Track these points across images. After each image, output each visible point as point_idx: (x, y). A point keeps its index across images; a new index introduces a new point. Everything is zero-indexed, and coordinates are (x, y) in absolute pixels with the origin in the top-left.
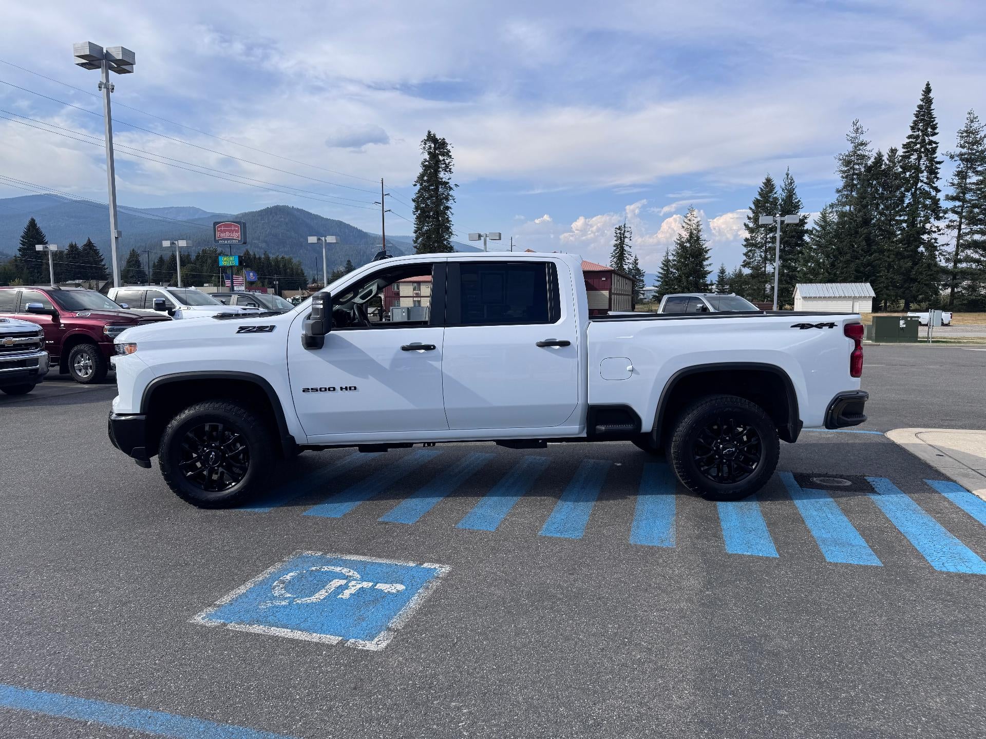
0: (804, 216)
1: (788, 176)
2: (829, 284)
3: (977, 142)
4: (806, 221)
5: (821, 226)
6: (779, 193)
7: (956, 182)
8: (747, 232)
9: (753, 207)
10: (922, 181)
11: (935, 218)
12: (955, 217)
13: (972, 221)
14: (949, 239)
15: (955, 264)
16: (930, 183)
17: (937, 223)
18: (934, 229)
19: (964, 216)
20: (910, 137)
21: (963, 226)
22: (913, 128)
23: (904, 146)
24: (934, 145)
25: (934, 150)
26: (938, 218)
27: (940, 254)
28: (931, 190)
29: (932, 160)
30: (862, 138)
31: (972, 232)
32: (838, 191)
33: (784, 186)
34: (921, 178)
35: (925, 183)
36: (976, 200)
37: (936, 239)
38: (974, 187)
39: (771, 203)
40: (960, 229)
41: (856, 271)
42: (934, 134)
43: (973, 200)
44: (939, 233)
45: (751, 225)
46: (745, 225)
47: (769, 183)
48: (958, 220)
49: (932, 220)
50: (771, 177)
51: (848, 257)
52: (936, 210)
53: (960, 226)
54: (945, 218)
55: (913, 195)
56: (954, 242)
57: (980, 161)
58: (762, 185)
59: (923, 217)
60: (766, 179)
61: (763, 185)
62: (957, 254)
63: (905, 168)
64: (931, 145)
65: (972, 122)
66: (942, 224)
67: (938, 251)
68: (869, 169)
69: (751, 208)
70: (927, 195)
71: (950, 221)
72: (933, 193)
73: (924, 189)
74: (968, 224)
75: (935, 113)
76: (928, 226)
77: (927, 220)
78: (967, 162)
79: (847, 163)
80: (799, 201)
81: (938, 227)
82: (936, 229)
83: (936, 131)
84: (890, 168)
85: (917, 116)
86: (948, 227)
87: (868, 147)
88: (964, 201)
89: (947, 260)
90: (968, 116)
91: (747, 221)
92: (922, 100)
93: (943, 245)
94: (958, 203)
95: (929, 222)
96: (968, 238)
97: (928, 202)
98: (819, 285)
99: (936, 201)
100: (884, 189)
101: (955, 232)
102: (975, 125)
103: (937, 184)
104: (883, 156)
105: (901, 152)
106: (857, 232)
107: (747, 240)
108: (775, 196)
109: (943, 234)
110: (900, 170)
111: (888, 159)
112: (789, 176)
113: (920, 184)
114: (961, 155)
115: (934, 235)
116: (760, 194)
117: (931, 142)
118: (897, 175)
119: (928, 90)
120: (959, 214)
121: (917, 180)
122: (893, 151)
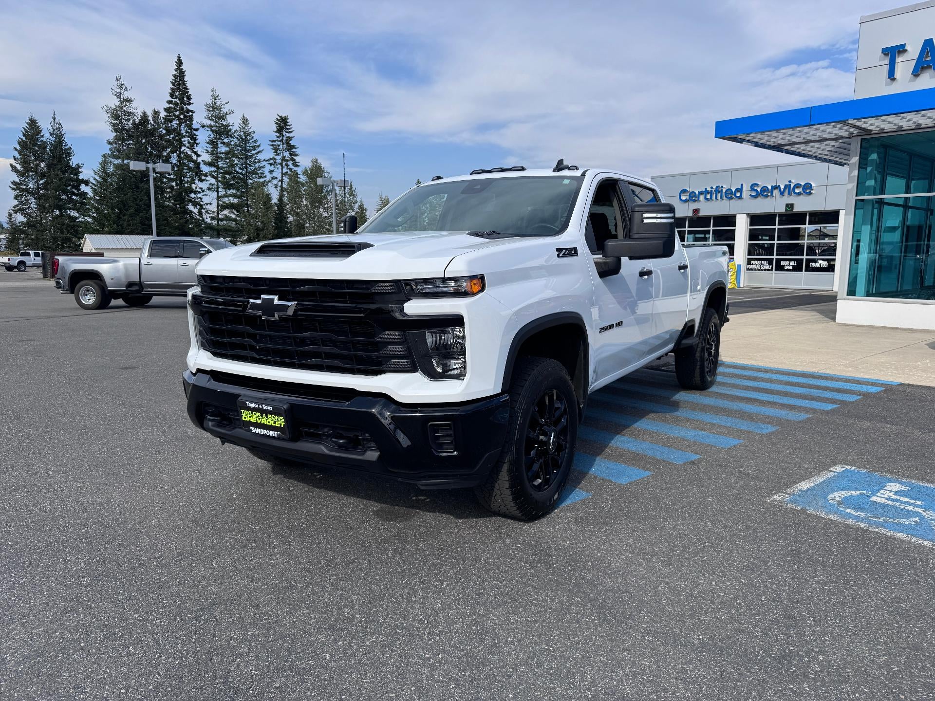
0: (77, 165)
1: (54, 120)
2: (118, 236)
3: (222, 118)
4: (80, 170)
5: (101, 177)
6: (47, 136)
7: (210, 150)
8: (15, 175)
9: (18, 147)
10: (185, 145)
11: (198, 180)
12: (213, 181)
13: (227, 186)
14: (211, 200)
15: (218, 222)
16: (191, 147)
17: (200, 185)
18: (198, 190)
19: (220, 181)
20: (169, 102)
21: (220, 190)
22: (172, 95)
23: (166, 110)
24: (191, 113)
25: (191, 119)
26: (201, 180)
27: (206, 212)
28: (193, 154)
29: (190, 126)
30: (127, 95)
31: (226, 195)
32: (110, 143)
33: (51, 129)
34: (184, 143)
35: (188, 148)
36: (227, 167)
37: (201, 198)
38: (223, 156)
39: (39, 147)
40: (218, 192)
41: (141, 223)
42: (189, 104)
43: (224, 168)
44: (203, 194)
45: (19, 167)
46: (11, 165)
47: (33, 123)
48: (216, 183)
49: (196, 181)
50: (36, 117)
51: (132, 210)
52: (197, 172)
53: (218, 188)
54: (207, 181)
55: (179, 156)
56: (215, 203)
57: (226, 134)
58: (25, 125)
59: (189, 178)
60: (30, 120)
61: (27, 125)
62: (218, 214)
63: (169, 132)
64: (188, 113)
65: (215, 99)
66: (204, 185)
67: (204, 209)
68: (136, 126)
69: (16, 149)
70: (189, 157)
71: (210, 184)
72: (195, 158)
73: (187, 153)
74: (224, 188)
75: (188, 85)
76: (194, 186)
77: (193, 182)
78: (216, 133)
79: (116, 116)
80: (70, 148)
81: (201, 188)
82: (200, 190)
83: (191, 102)
84: (155, 130)
85: (173, 84)
86: (209, 189)
87: (134, 105)
88: (218, 167)
89: (212, 218)
90: (212, 93)
91: (13, 162)
92: (176, 71)
93: (207, 204)
94: (213, 169)
95: (194, 183)
96: (226, 200)
97: (191, 165)
98: (108, 236)
99: (198, 165)
100: (152, 148)
101: (215, 194)
102: (218, 103)
103: (196, 149)
104: (148, 116)
105: (163, 114)
106: (138, 187)
107: (14, 183)
108: (42, 139)
109: (206, 195)
110: (164, 132)
111: (153, 120)
112: (56, 121)
113: (183, 148)
114: (211, 126)
115: (200, 195)
116: (24, 135)
117: (188, 111)
118: (162, 137)
119: (179, 63)
120: (216, 178)
121: (181, 144)
122: (156, 113)
